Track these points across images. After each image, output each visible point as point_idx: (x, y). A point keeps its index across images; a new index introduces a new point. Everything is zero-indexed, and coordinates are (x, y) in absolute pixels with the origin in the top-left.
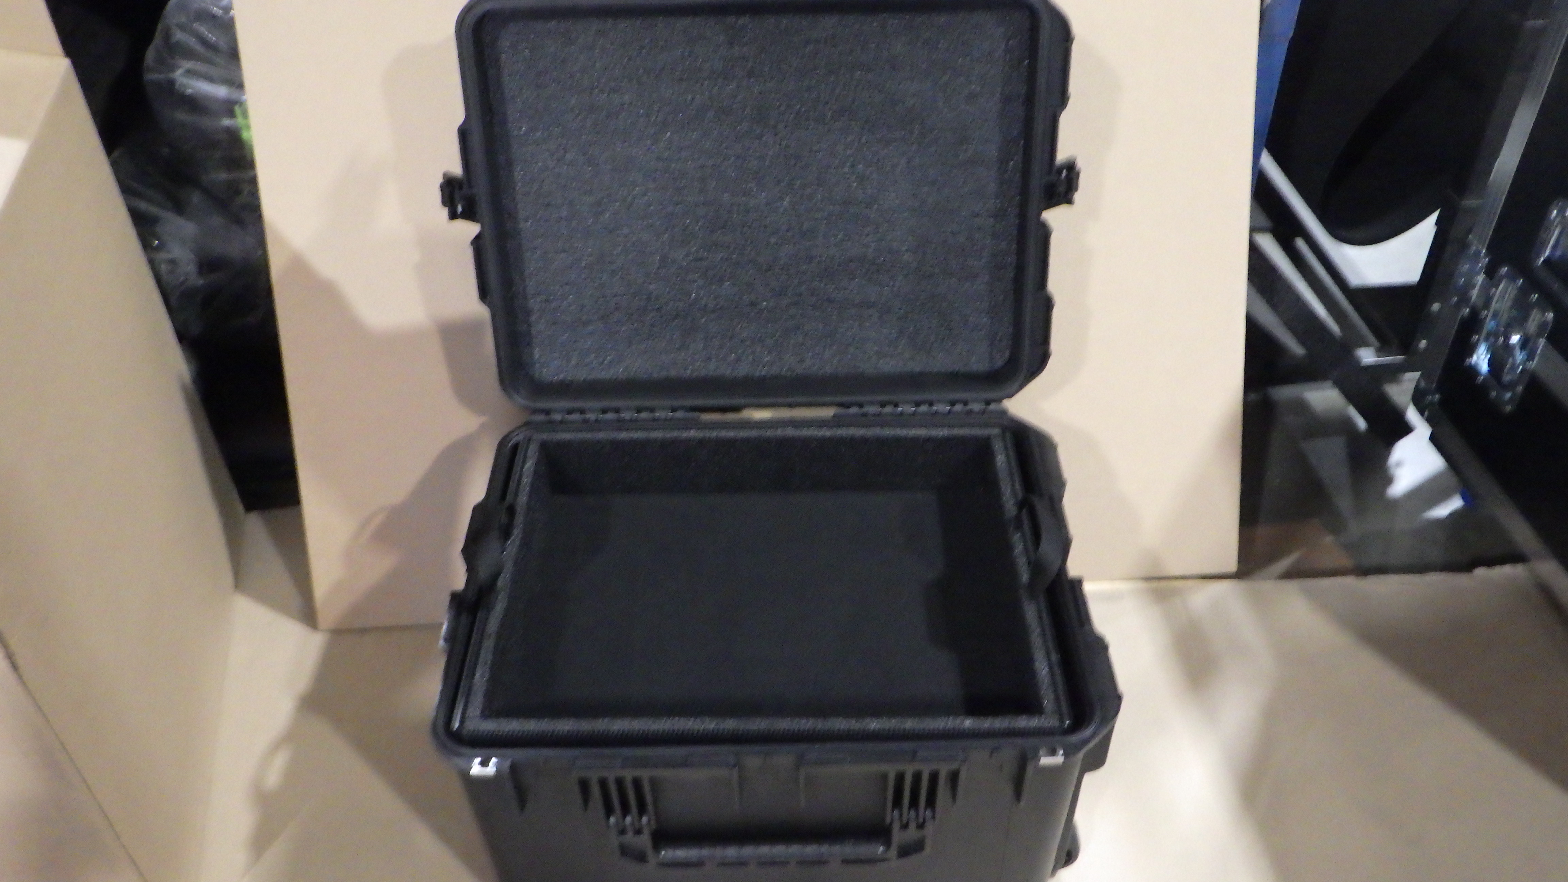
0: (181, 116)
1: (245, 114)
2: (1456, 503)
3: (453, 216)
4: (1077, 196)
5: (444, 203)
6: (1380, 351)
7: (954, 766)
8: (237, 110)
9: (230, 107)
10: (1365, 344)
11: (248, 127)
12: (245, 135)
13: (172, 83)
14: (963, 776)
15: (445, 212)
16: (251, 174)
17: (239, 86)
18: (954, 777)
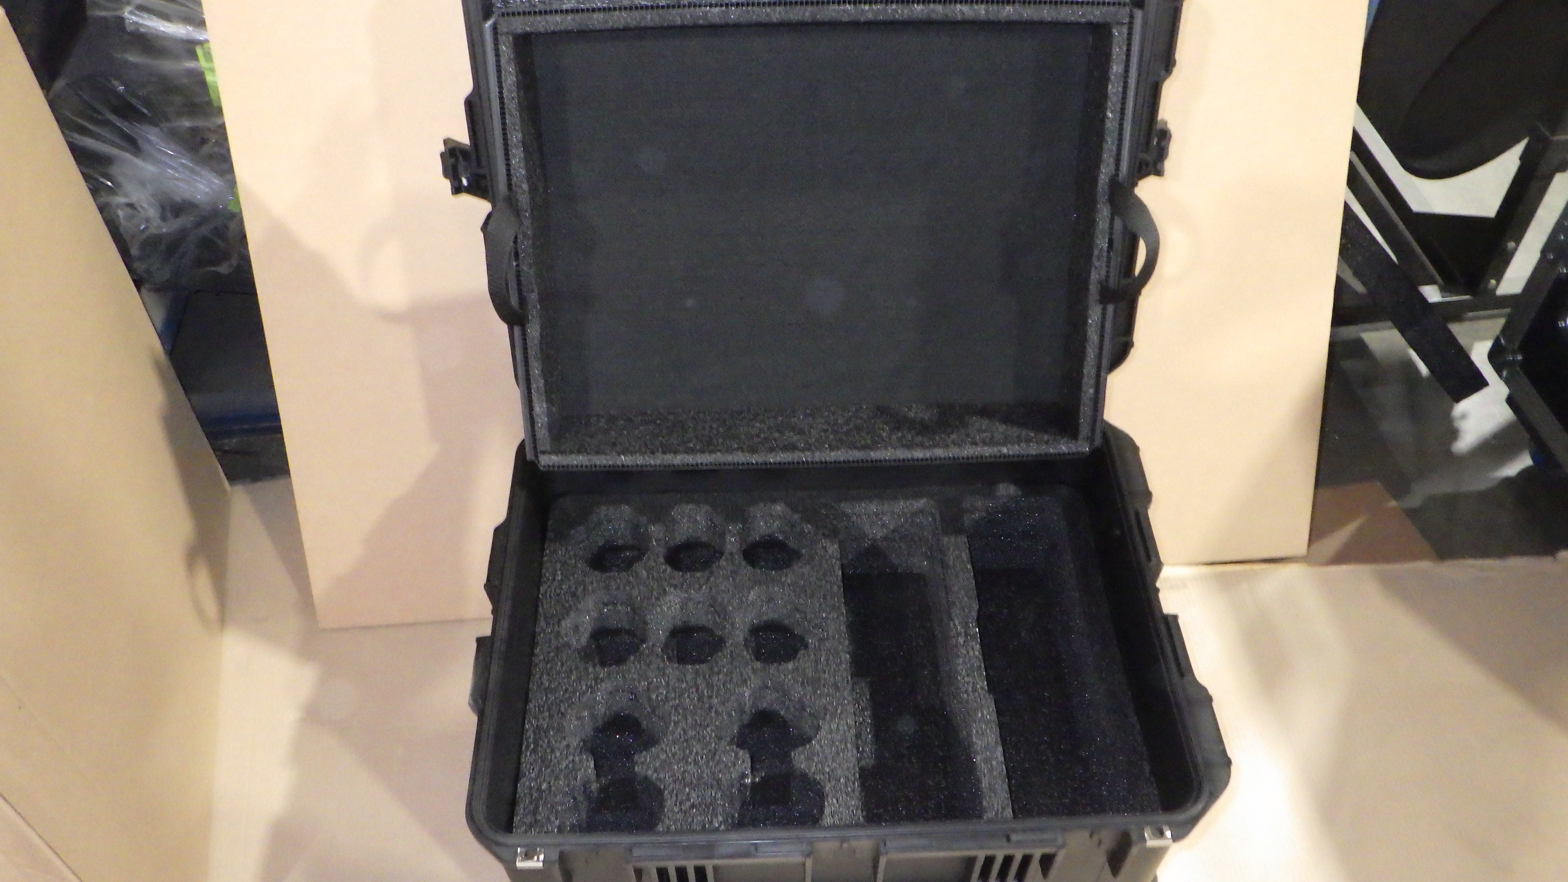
0: (133, 58)
1: (208, 56)
2: (1525, 461)
3: (457, 190)
4: (1169, 165)
5: (446, 174)
6: (1443, 290)
7: (1048, 850)
8: (199, 51)
9: (190, 48)
10: (1431, 281)
11: (212, 70)
12: (209, 78)
13: (121, 20)
14: (1059, 859)
15: (447, 184)
16: (219, 122)
17: (201, 23)
18: (1047, 861)
